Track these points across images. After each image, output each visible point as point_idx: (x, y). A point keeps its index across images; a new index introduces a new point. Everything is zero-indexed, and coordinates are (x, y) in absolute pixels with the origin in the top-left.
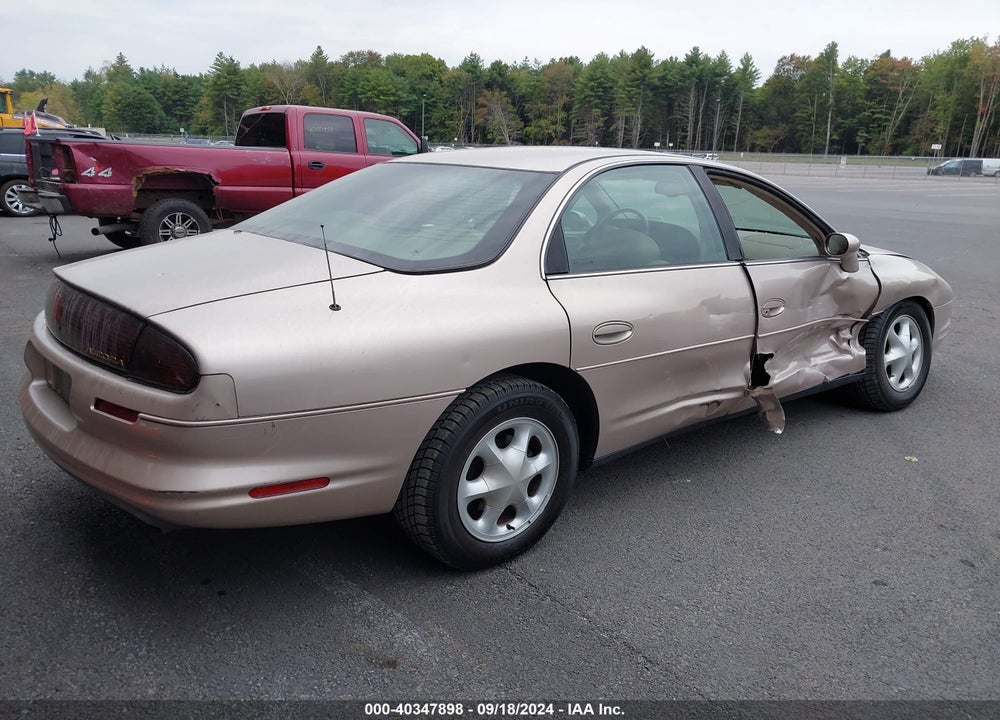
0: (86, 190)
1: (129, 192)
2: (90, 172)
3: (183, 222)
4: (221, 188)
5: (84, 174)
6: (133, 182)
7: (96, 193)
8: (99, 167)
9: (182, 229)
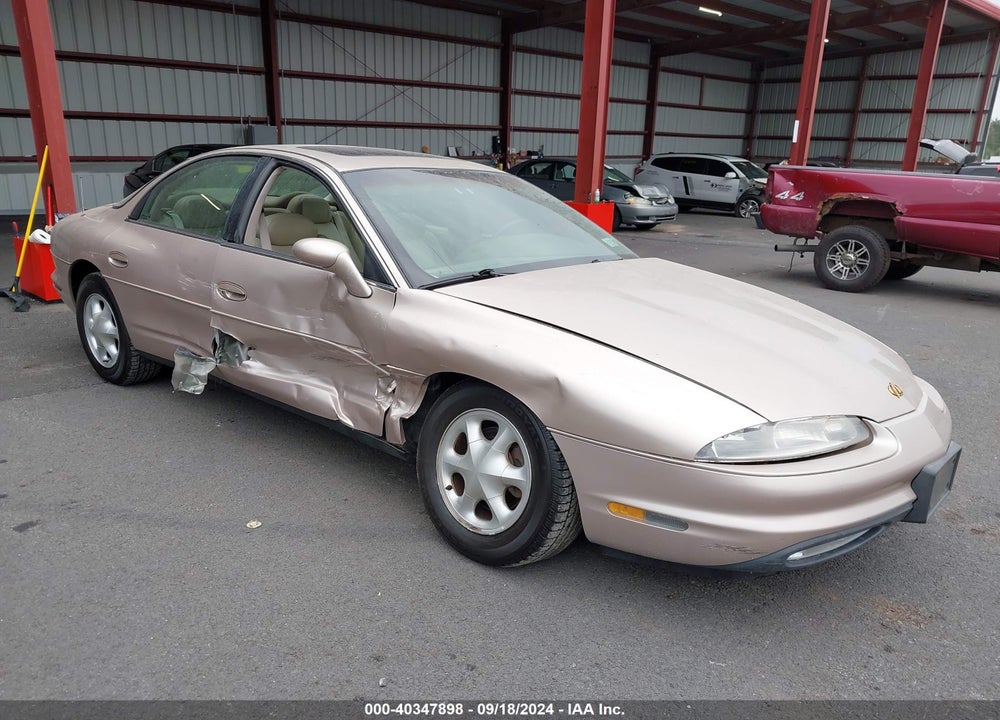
0: (775, 210)
1: (813, 216)
2: (785, 195)
3: (856, 250)
4: (902, 218)
5: (778, 196)
6: (820, 206)
7: (783, 214)
8: (794, 190)
9: (852, 256)
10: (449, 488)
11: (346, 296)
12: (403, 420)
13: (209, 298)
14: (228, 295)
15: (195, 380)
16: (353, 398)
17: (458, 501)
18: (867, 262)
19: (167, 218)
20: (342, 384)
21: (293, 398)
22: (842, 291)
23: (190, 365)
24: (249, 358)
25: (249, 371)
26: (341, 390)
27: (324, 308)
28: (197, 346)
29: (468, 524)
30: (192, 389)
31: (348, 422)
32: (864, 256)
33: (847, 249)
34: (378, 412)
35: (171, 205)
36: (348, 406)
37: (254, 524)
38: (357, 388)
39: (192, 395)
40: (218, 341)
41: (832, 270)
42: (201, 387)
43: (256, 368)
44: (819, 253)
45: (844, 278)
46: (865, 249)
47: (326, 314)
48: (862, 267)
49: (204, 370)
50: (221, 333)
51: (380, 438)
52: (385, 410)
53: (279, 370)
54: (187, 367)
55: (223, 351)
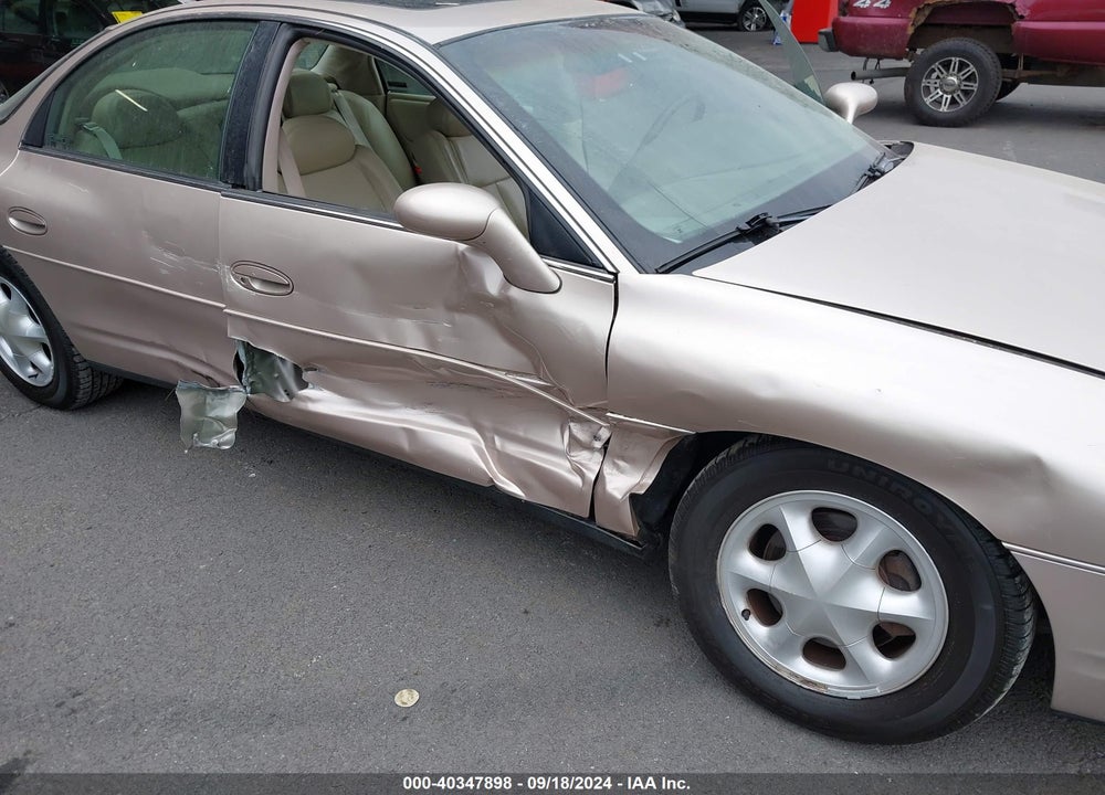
0: (852, 24)
1: (904, 28)
2: (864, 2)
3: (960, 70)
4: (1022, 24)
5: (855, 5)
6: (912, 15)
7: (864, 29)
9: (954, 79)
10: (746, 614)
11: (503, 288)
12: (634, 498)
13: (218, 291)
14: (256, 286)
15: (216, 426)
16: (514, 449)
17: (770, 638)
18: (975, 87)
19: (87, 136)
20: (487, 424)
21: (400, 450)
22: (942, 126)
23: (205, 403)
24: (304, 385)
25: (312, 407)
26: (488, 435)
27: (452, 308)
28: (202, 362)
29: (796, 676)
30: (215, 441)
31: (513, 489)
32: (970, 78)
33: (948, 70)
34: (577, 480)
35: (87, 111)
36: (508, 463)
37: (407, 698)
38: (521, 434)
39: (217, 451)
40: (243, 359)
41: (928, 100)
42: (229, 435)
43: (325, 402)
44: (912, 79)
45: (944, 109)
46: (972, 69)
47: (457, 317)
48: (967, 93)
49: (230, 408)
50: (247, 347)
51: (582, 519)
52: (593, 478)
53: (367, 404)
54: (200, 409)
55: (254, 372)
